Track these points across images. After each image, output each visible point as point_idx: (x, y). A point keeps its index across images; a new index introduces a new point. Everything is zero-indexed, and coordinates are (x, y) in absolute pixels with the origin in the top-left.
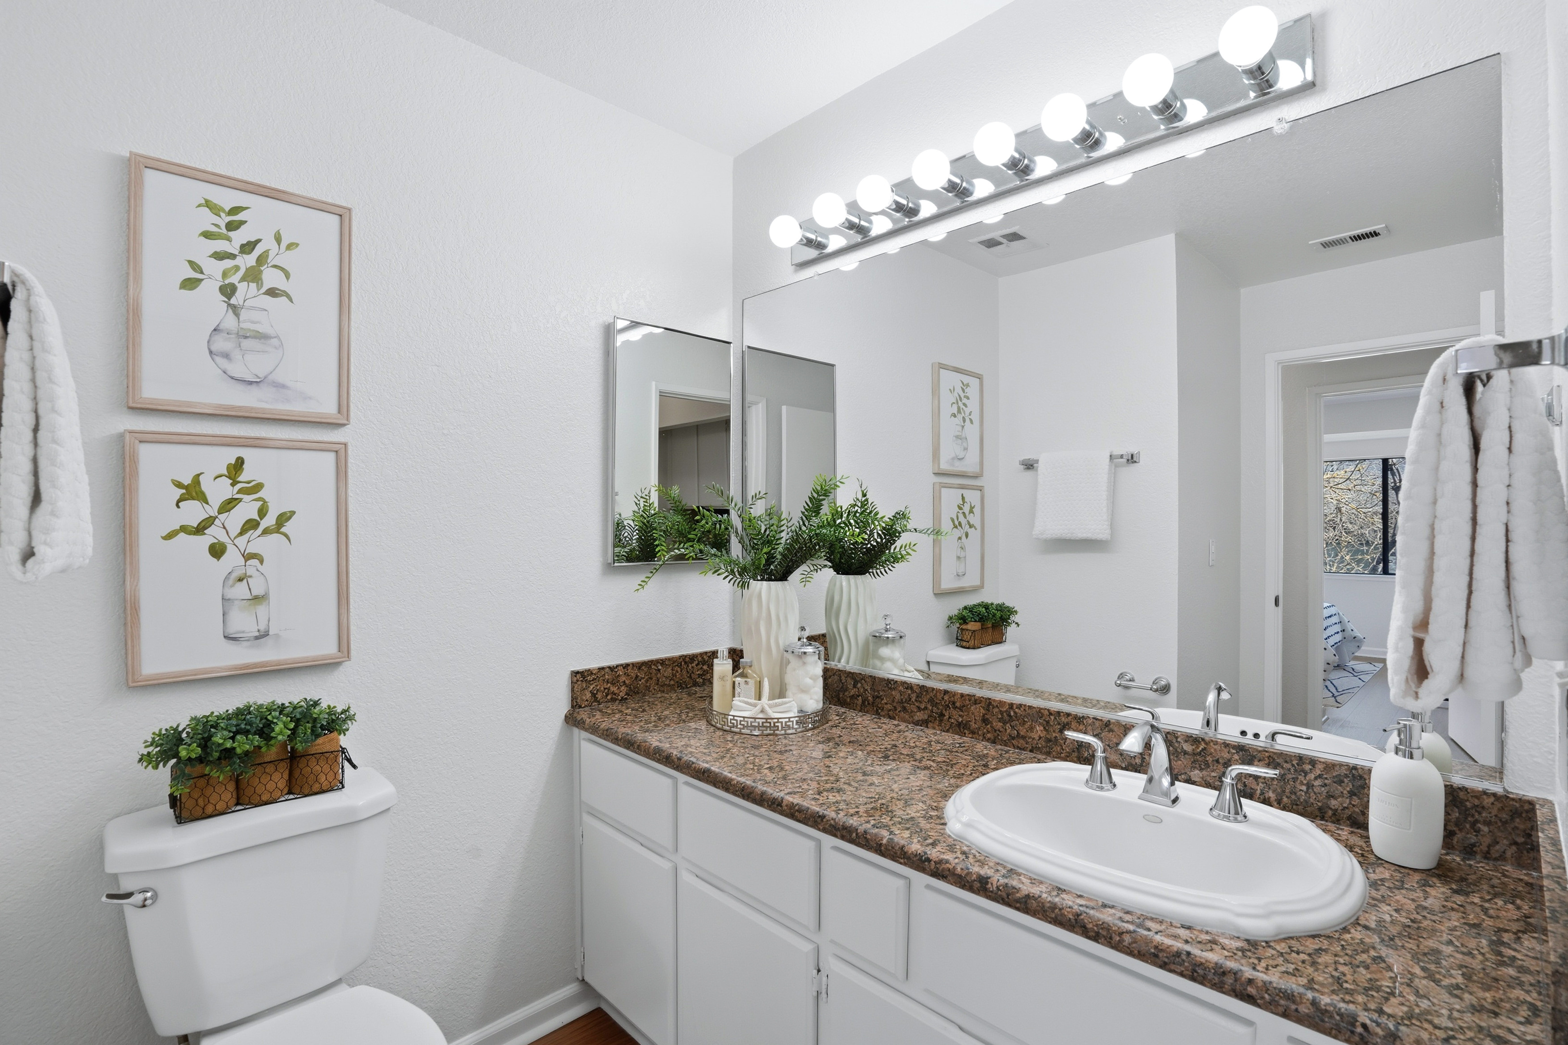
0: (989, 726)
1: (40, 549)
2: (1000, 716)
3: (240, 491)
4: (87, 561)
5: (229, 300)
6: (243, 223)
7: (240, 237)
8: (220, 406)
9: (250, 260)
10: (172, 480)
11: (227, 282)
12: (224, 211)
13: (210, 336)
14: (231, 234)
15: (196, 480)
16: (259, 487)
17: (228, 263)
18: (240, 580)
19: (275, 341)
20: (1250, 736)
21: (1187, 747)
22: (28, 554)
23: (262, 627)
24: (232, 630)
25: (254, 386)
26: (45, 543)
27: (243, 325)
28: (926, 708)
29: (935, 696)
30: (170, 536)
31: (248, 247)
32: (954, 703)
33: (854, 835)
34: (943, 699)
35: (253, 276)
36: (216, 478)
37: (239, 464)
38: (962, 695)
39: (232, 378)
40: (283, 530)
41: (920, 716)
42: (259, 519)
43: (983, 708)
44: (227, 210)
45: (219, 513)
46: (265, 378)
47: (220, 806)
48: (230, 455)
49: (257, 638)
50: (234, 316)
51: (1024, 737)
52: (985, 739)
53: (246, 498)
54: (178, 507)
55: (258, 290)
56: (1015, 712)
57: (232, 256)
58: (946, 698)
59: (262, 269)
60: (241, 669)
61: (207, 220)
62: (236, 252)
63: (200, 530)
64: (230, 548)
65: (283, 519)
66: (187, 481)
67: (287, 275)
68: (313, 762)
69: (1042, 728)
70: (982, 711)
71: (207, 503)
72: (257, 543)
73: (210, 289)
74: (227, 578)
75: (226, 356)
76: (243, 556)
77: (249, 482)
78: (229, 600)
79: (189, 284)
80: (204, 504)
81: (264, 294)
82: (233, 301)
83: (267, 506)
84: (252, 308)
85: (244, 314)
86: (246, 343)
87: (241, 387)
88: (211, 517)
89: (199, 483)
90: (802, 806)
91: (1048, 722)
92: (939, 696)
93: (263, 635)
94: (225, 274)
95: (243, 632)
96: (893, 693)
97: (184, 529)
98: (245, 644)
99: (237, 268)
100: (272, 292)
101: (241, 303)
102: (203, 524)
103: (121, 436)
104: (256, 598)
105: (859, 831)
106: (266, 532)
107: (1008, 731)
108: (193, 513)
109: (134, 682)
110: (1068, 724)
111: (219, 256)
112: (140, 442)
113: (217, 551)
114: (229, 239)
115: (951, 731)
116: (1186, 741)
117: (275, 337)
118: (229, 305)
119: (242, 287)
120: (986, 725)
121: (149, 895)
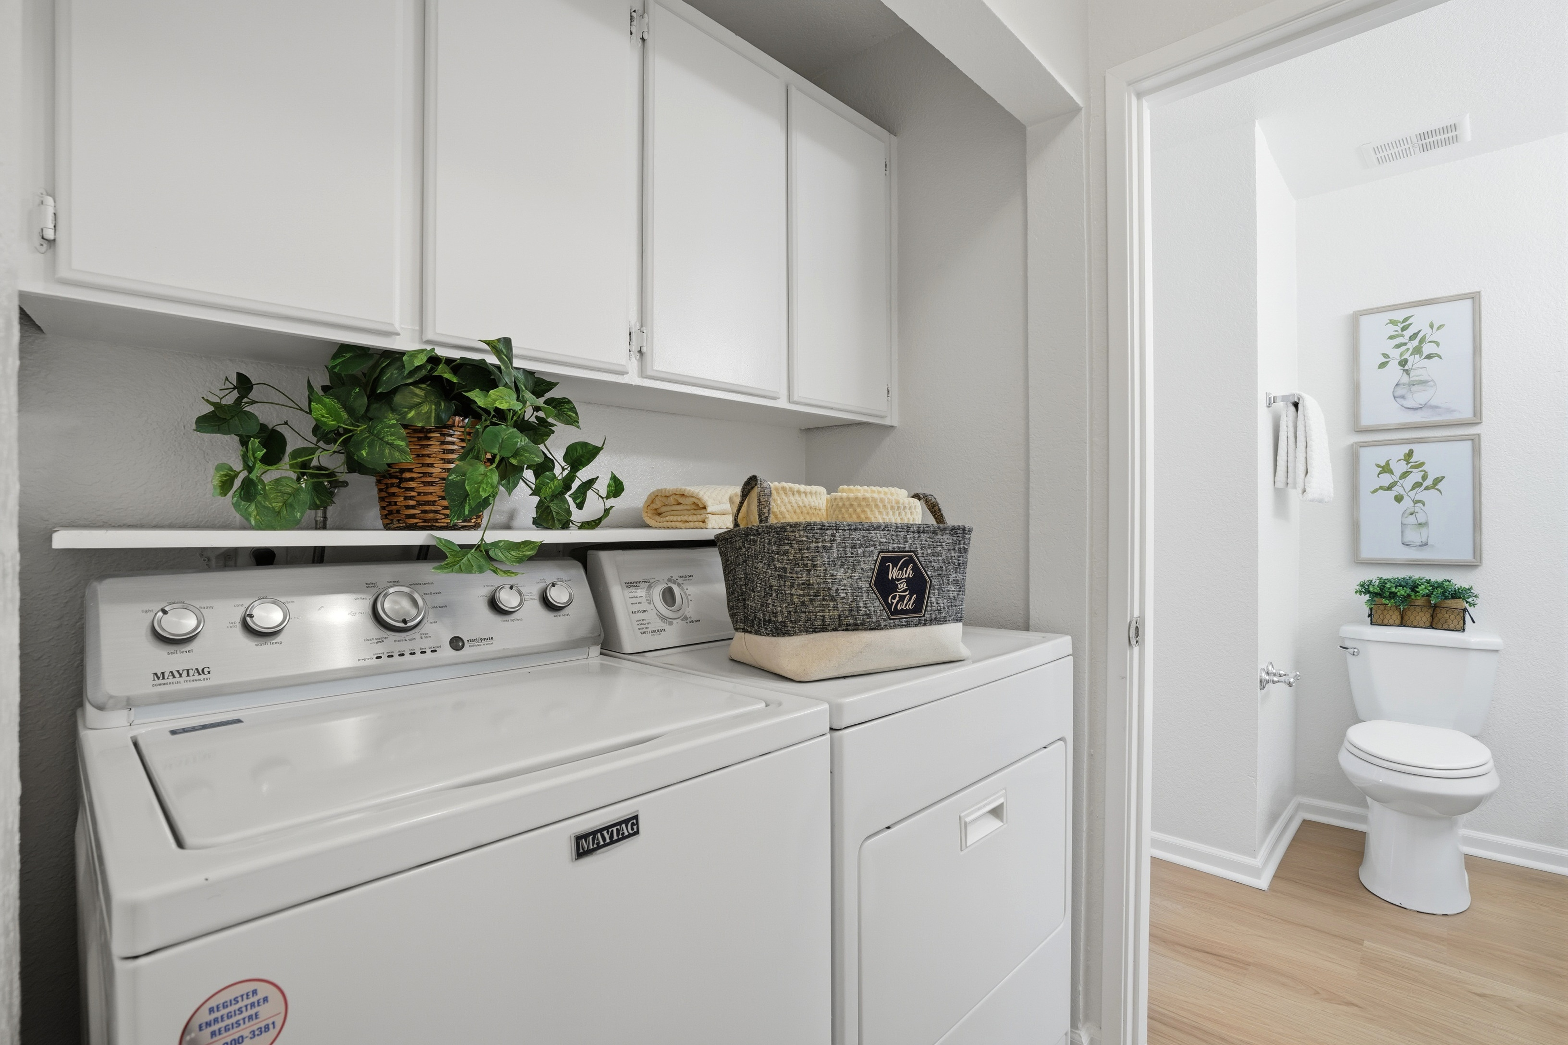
1: (1307, 489)
3: (1411, 467)
4: (1331, 499)
5: (1404, 367)
6: (1410, 324)
7: (1408, 333)
8: (1399, 424)
9: (1415, 343)
10: (1376, 464)
11: (1402, 358)
12: (1400, 322)
13: (1394, 389)
14: (1403, 333)
15: (1388, 463)
16: (1423, 464)
17: (1403, 348)
18: (1412, 514)
19: (1431, 383)
22: (1304, 491)
23: (1424, 540)
24: (1406, 540)
25: (1419, 411)
26: (1309, 487)
27: (1412, 379)
30: (1374, 492)
31: (1415, 335)
35: (1417, 351)
36: (1397, 461)
37: (1410, 453)
39: (1406, 408)
40: (1437, 487)
42: (1422, 481)
44: (1401, 321)
45: (1400, 479)
46: (1426, 404)
47: (1391, 622)
48: (1405, 449)
49: (1420, 546)
50: (1407, 375)
53: (1414, 470)
54: (1378, 477)
55: (1420, 358)
57: (1405, 344)
59: (1422, 345)
60: (1411, 561)
61: (1391, 330)
62: (1407, 341)
63: (1389, 488)
64: (1406, 497)
65: (1437, 481)
66: (1383, 464)
67: (1438, 344)
68: (1444, 611)
71: (1393, 474)
72: (1421, 495)
73: (1394, 365)
74: (1404, 513)
75: (1403, 397)
76: (1413, 501)
77: (1416, 462)
78: (1405, 524)
79: (1383, 365)
80: (1392, 475)
81: (1425, 358)
82: (1406, 367)
83: (1427, 475)
84: (1417, 368)
85: (1412, 373)
86: (1414, 388)
87: (1412, 412)
88: (1395, 481)
89: (1389, 464)
93: (1424, 545)
94: (1401, 355)
95: (1413, 542)
97: (1381, 488)
98: (1413, 548)
99: (1408, 349)
100: (1429, 357)
101: (1410, 367)
102: (1391, 485)
103: (1352, 445)
104: (1420, 524)
106: (1427, 488)
108: (1386, 479)
109: (1357, 560)
111: (1398, 346)
112: (1360, 447)
113: (1399, 499)
114: (1403, 336)
117: (1431, 381)
118: (1404, 370)
119: (1411, 360)
121: (1356, 650)
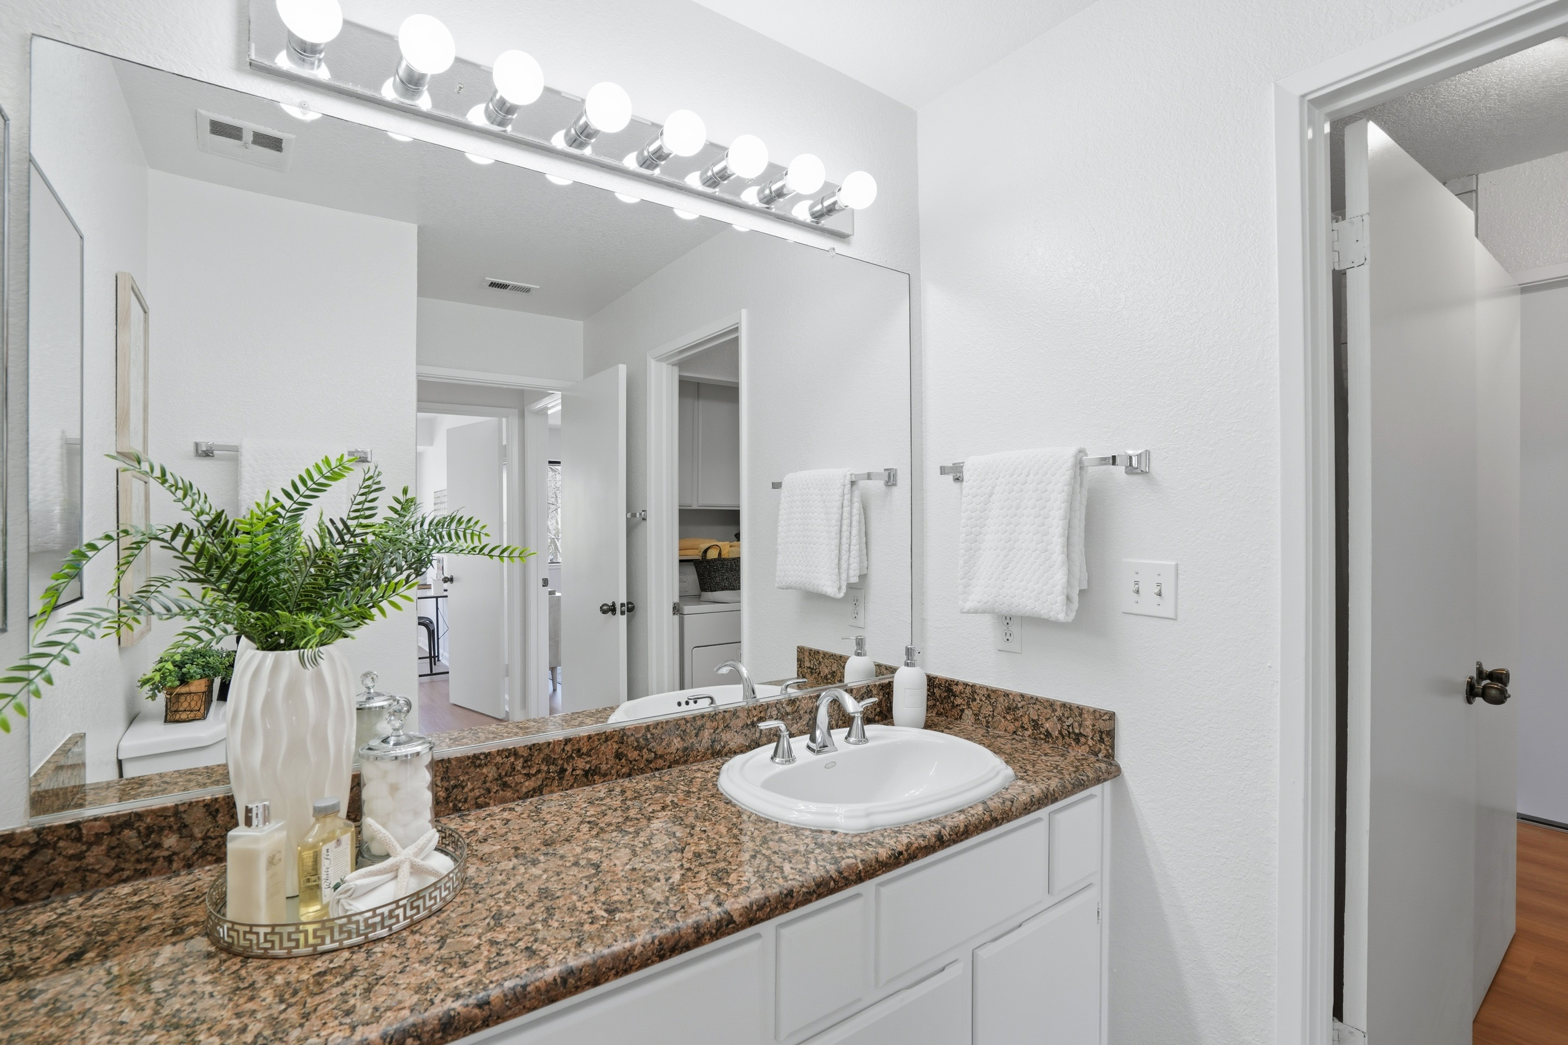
0: (623, 760)
2: (636, 744)
20: (683, 704)
21: (789, 709)
28: (539, 771)
29: (553, 750)
32: (579, 750)
33: (832, 883)
34: (563, 750)
38: (589, 737)
41: (529, 784)
43: (616, 742)
51: (661, 757)
52: (619, 776)
56: (652, 734)
58: (568, 748)
69: (679, 739)
70: (616, 746)
90: (757, 900)
91: (684, 731)
92: (558, 750)
96: (485, 770)
105: (834, 876)
107: (645, 757)
110: (703, 726)
115: (575, 785)
116: (788, 705)
120: (620, 760)
